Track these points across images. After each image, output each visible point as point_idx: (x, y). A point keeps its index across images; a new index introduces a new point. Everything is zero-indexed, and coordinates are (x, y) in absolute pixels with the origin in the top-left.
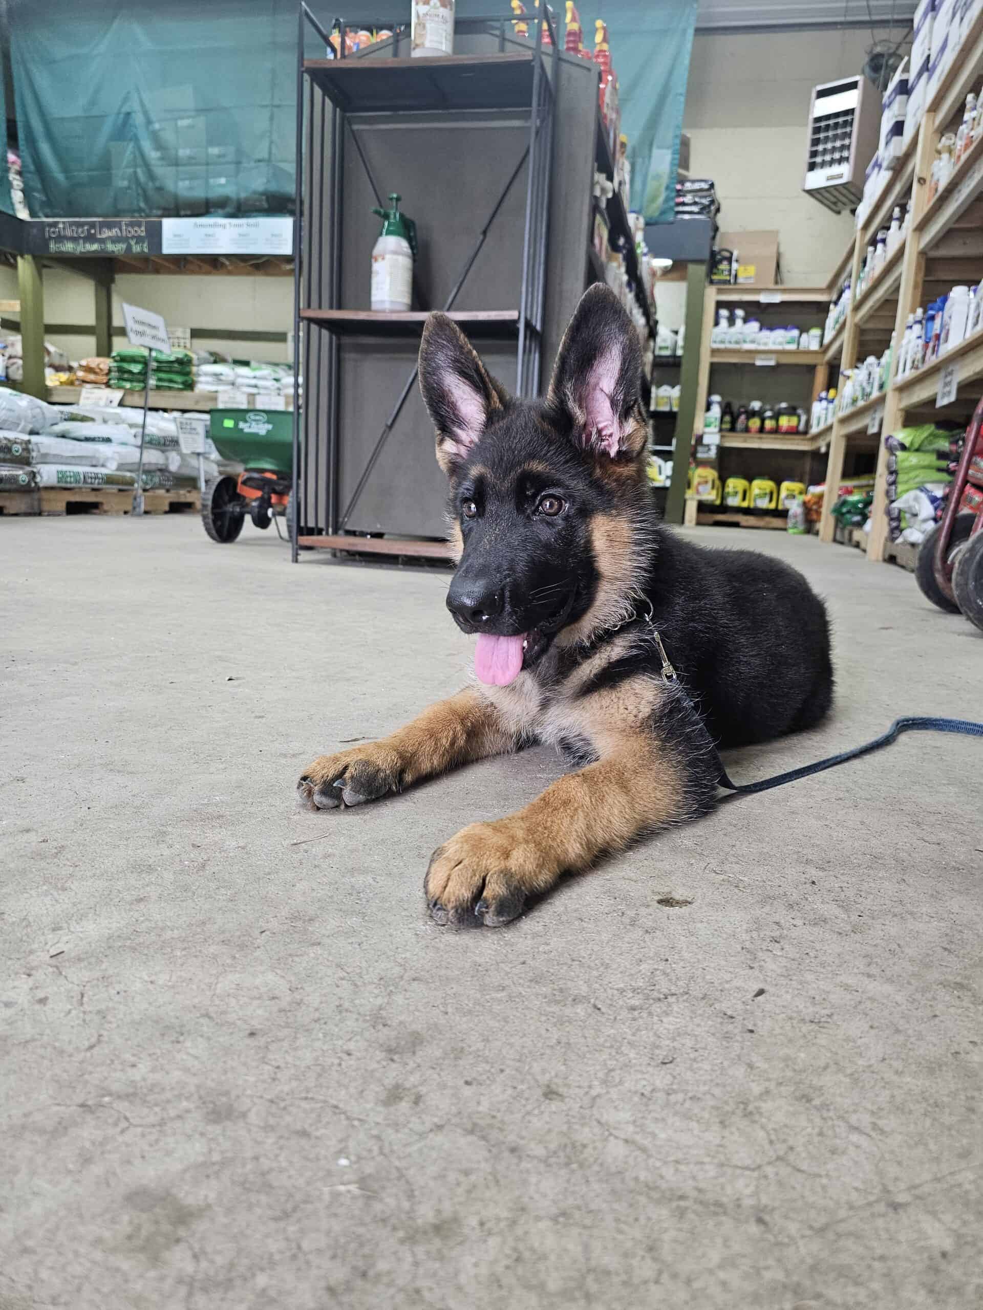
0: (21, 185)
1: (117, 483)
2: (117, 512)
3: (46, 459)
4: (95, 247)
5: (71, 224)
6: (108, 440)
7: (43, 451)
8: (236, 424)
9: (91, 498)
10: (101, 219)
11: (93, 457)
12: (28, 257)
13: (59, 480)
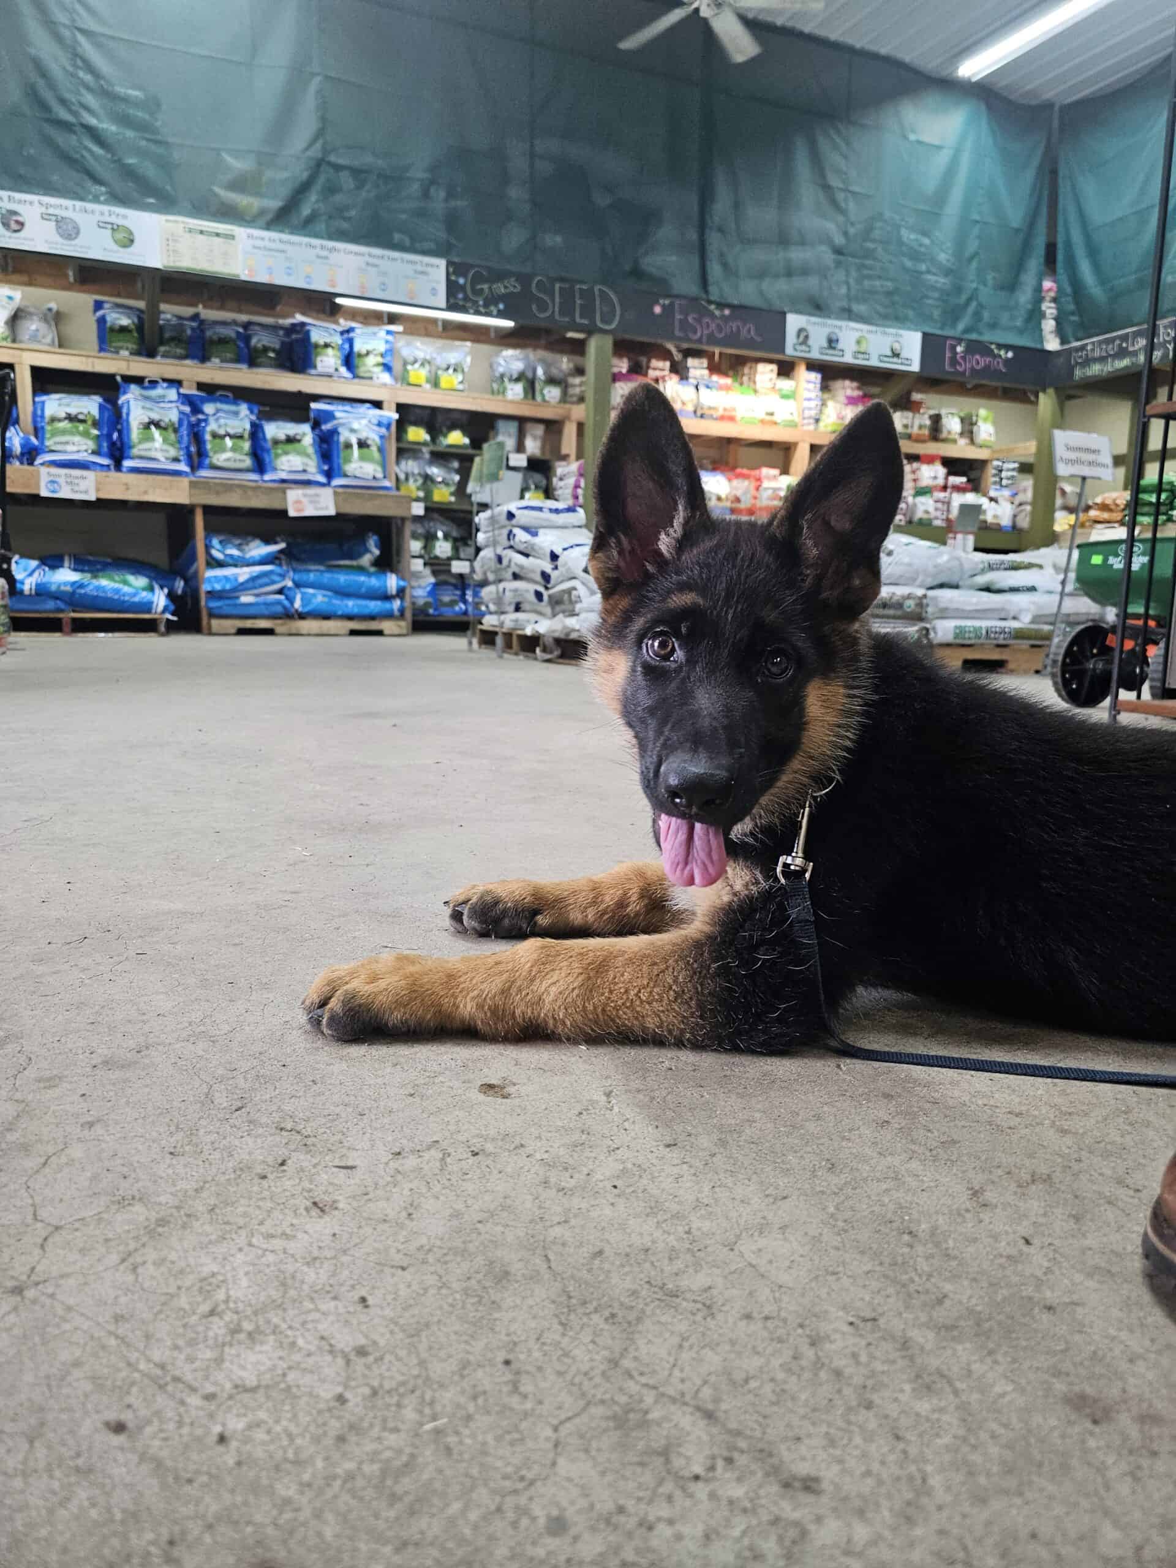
0: (1054, 311)
1: (1029, 638)
2: (1026, 672)
3: (944, 614)
4: (1125, 362)
5: (1100, 342)
6: (1033, 589)
7: (942, 605)
8: (1106, 560)
9: (995, 656)
10: (1135, 329)
11: (1003, 609)
12: (1051, 391)
13: (956, 636)
